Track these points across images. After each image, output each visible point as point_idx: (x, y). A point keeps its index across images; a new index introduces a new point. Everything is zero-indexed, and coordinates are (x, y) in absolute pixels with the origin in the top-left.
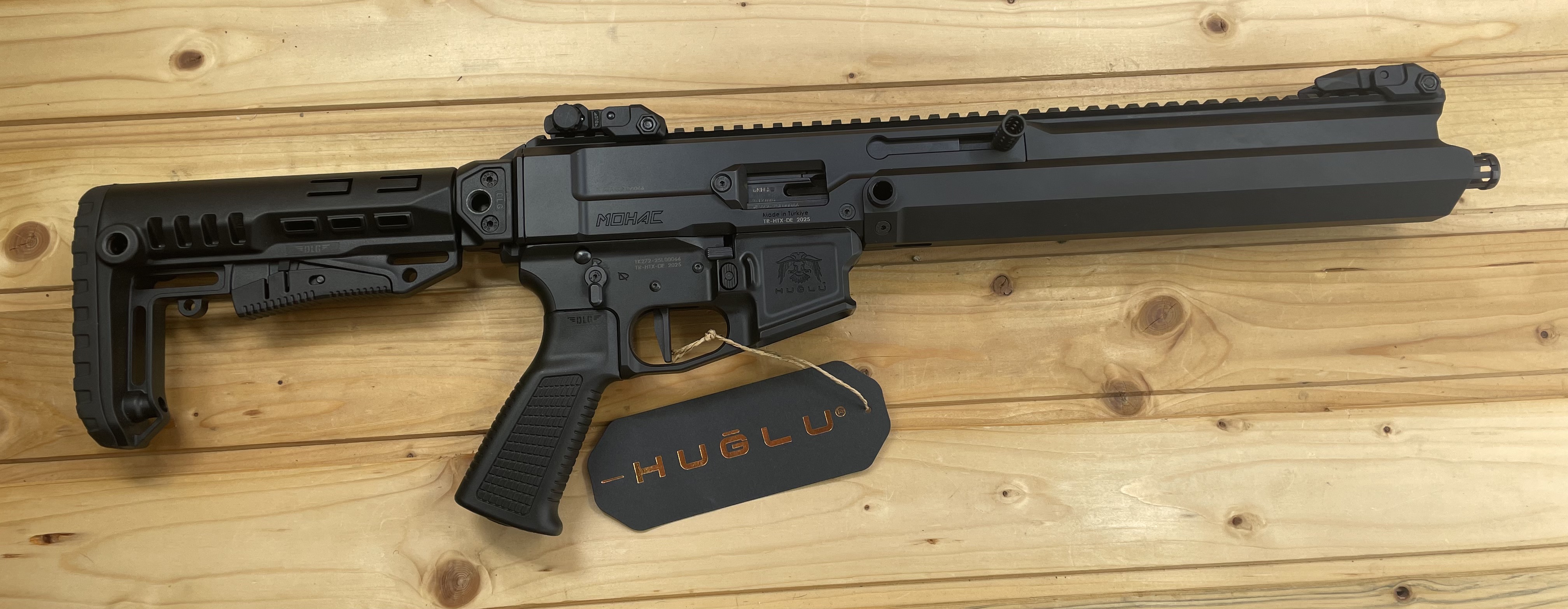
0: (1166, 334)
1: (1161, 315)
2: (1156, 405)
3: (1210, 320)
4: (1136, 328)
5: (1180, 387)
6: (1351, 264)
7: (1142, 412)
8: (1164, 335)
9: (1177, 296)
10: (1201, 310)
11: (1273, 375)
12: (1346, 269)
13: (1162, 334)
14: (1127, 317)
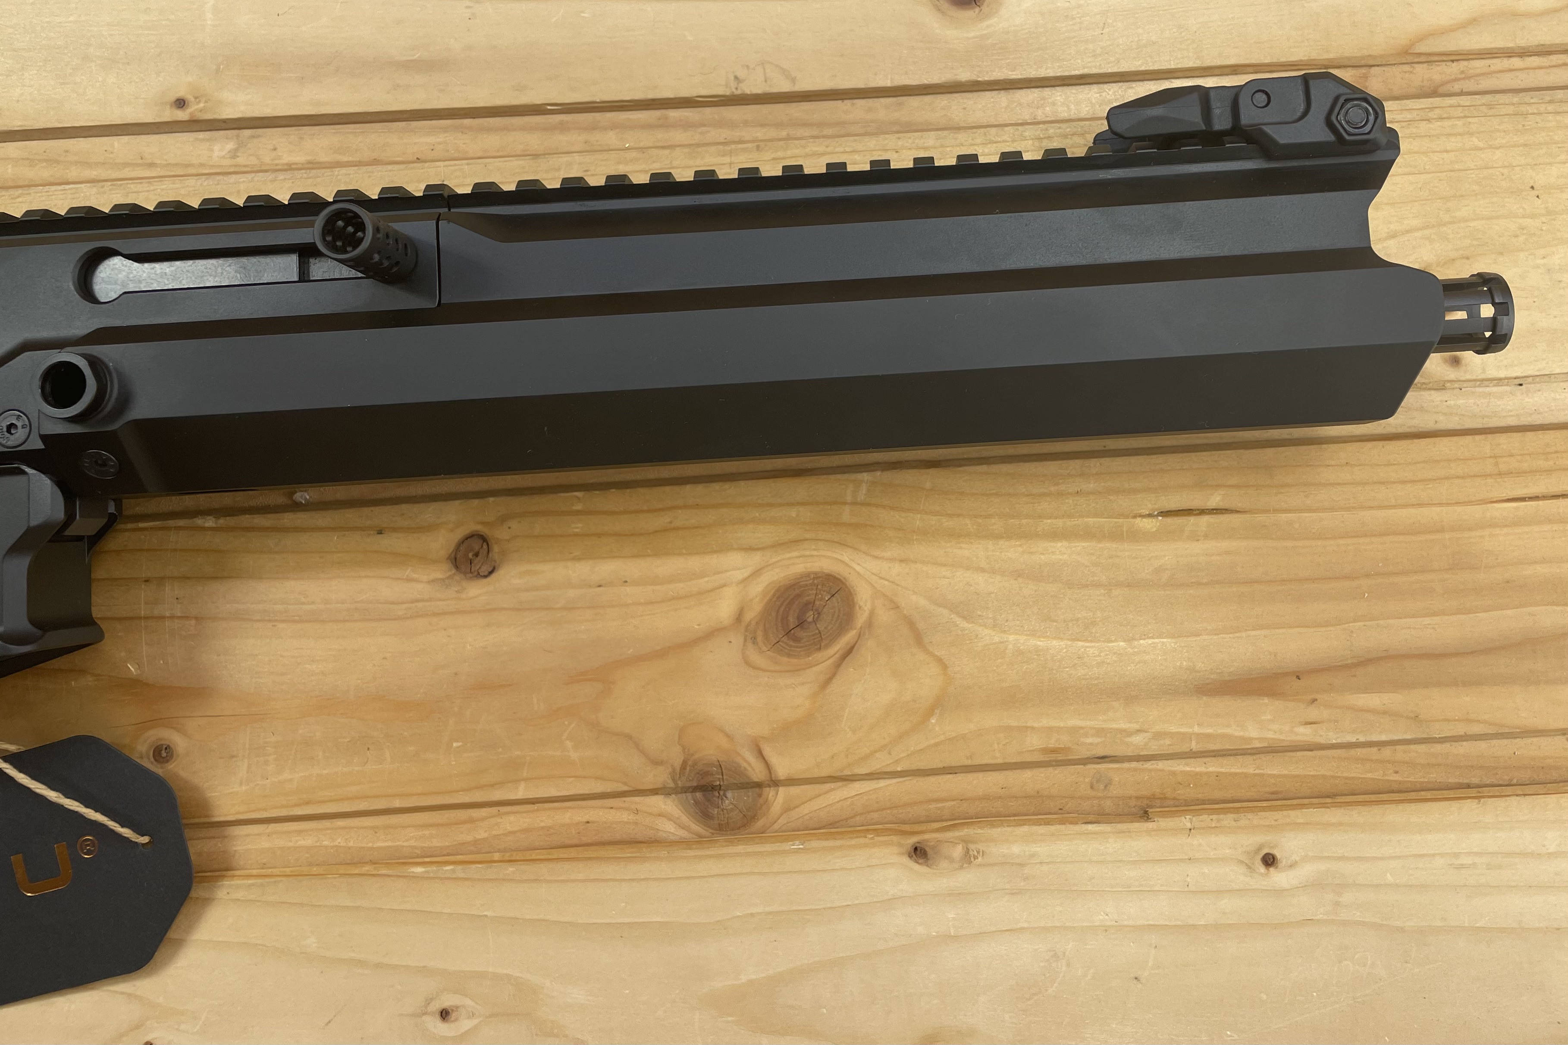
0: (816, 654)
1: (808, 615)
3: (911, 624)
4: (754, 643)
5: (838, 770)
6: (1215, 500)
8: (810, 658)
9: (844, 571)
10: (892, 601)
11: (1034, 741)
12: (1202, 512)
13: (810, 655)
14: (737, 619)
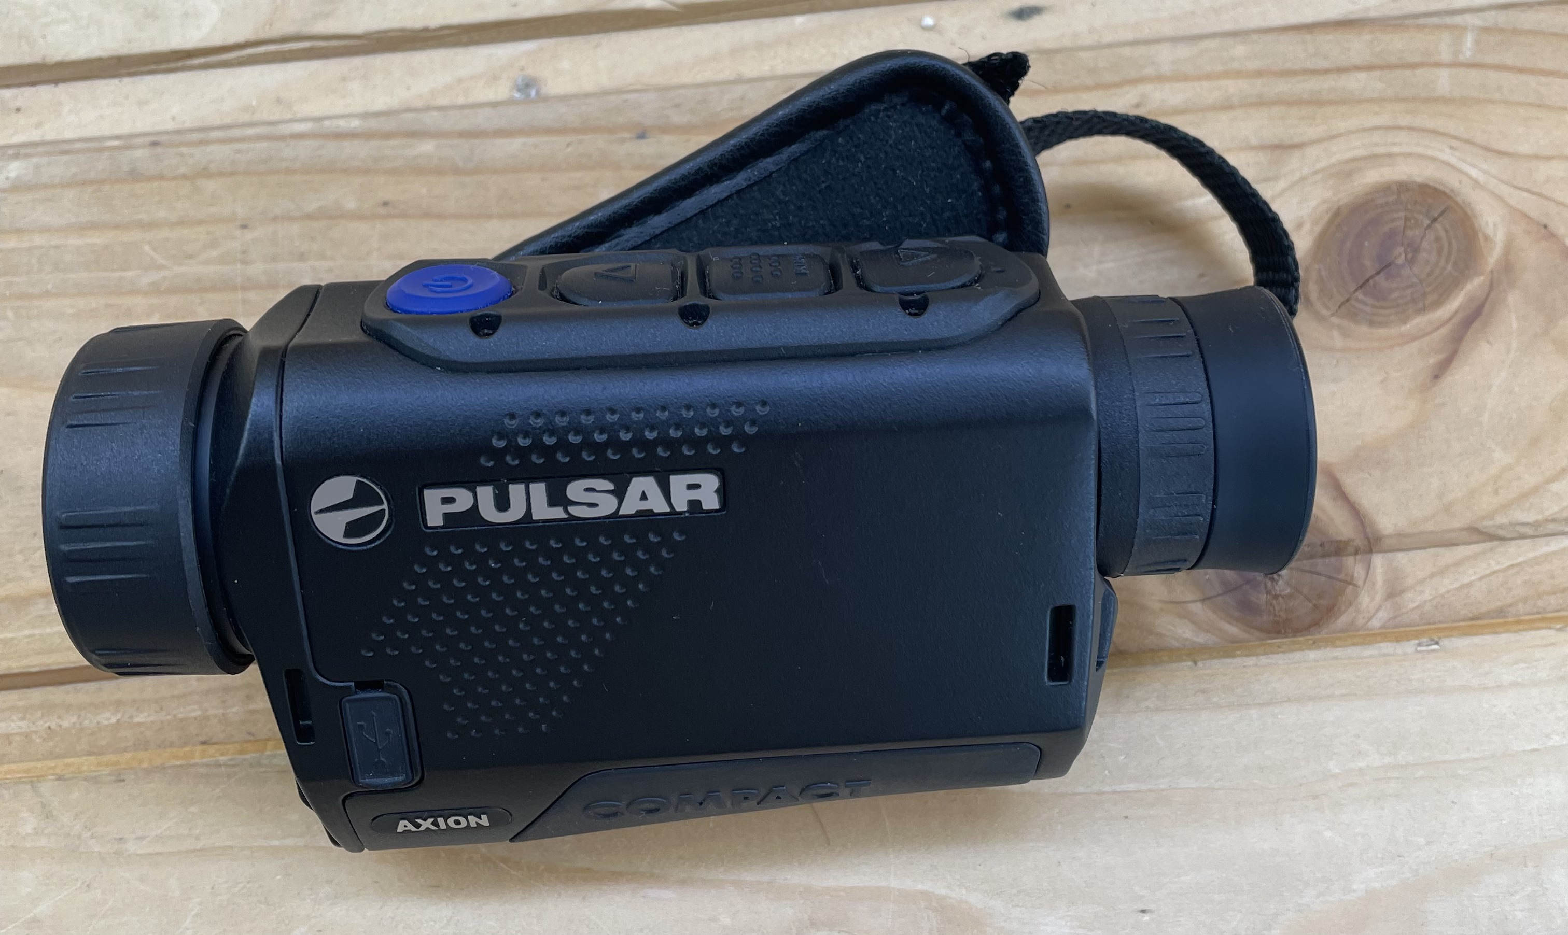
0: (1418, 322)
2: (1394, 593)
5: (1483, 518)
7: (1343, 620)
8: (1408, 326)
9: (1450, 180)
10: (1541, 225)
13: (1405, 322)
